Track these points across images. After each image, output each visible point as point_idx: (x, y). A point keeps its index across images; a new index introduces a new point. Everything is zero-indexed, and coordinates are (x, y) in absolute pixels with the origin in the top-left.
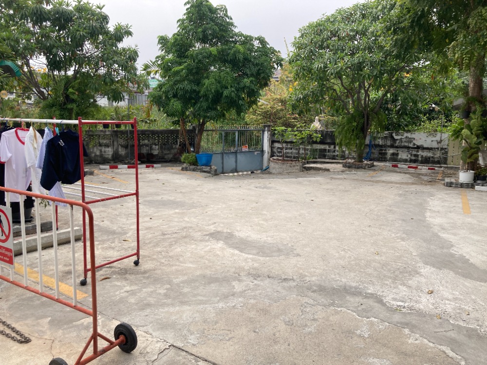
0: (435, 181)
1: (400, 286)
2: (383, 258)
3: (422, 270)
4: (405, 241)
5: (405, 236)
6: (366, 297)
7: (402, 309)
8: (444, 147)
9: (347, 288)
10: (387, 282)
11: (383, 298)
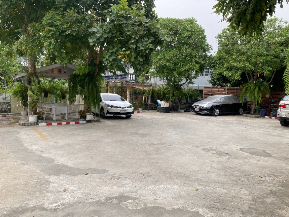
0: (12, 124)
1: (46, 194)
2: (22, 180)
3: (50, 180)
4: (26, 165)
5: (24, 162)
6: (32, 211)
7: (59, 207)
8: (8, 102)
9: (15, 210)
10: (37, 195)
11: (44, 206)
